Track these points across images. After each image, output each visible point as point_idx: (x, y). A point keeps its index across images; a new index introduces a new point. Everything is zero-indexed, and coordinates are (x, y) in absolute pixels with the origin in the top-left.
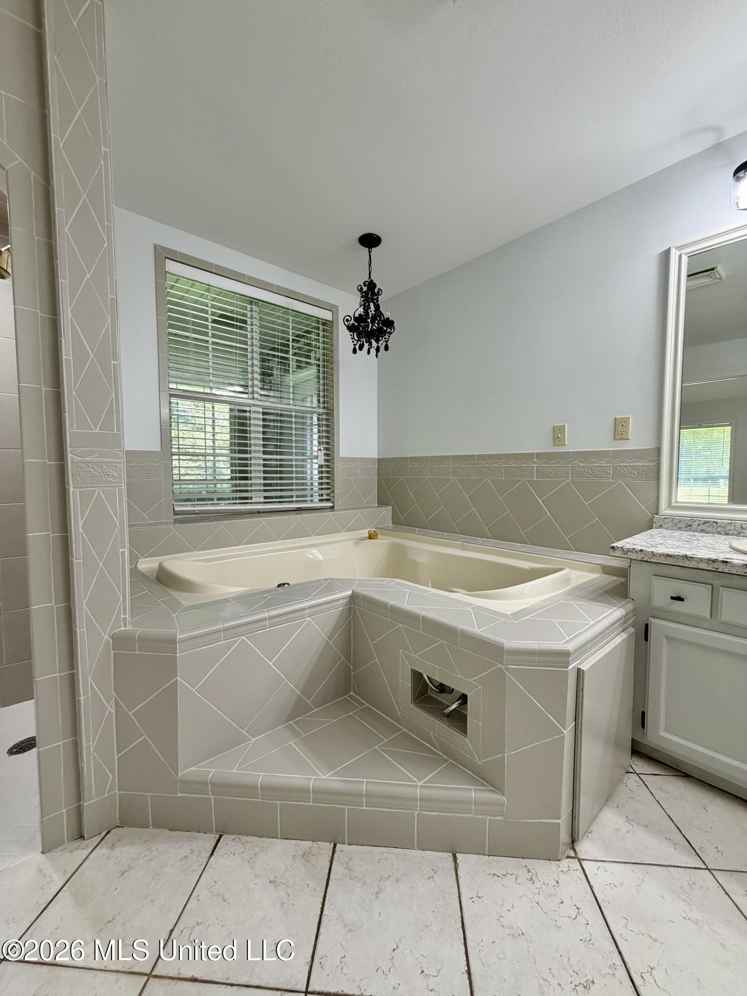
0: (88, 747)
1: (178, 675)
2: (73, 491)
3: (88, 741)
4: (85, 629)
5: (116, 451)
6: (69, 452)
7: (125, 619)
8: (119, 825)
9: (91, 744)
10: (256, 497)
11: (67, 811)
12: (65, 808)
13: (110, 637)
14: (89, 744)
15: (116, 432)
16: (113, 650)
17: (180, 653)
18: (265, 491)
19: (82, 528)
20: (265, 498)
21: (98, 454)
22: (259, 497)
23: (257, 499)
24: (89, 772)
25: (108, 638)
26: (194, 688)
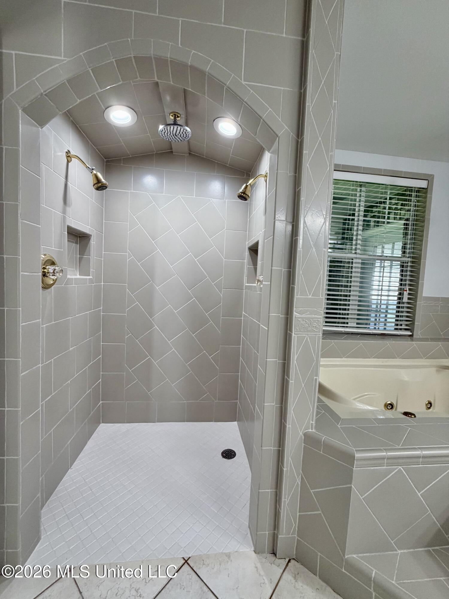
0: (285, 501)
1: (353, 483)
2: (294, 336)
3: (285, 498)
4: (291, 426)
5: (319, 310)
6: (294, 310)
7: (312, 424)
8: (295, 559)
9: (286, 500)
10: (351, 323)
11: (268, 533)
12: (268, 531)
13: (303, 434)
14: (285, 500)
15: (321, 297)
16: (304, 443)
17: (356, 468)
18: (358, 319)
19: (296, 360)
20: (358, 324)
21: (309, 312)
22: (353, 323)
23: (352, 324)
24: (283, 516)
25: (302, 434)
26: (362, 497)
